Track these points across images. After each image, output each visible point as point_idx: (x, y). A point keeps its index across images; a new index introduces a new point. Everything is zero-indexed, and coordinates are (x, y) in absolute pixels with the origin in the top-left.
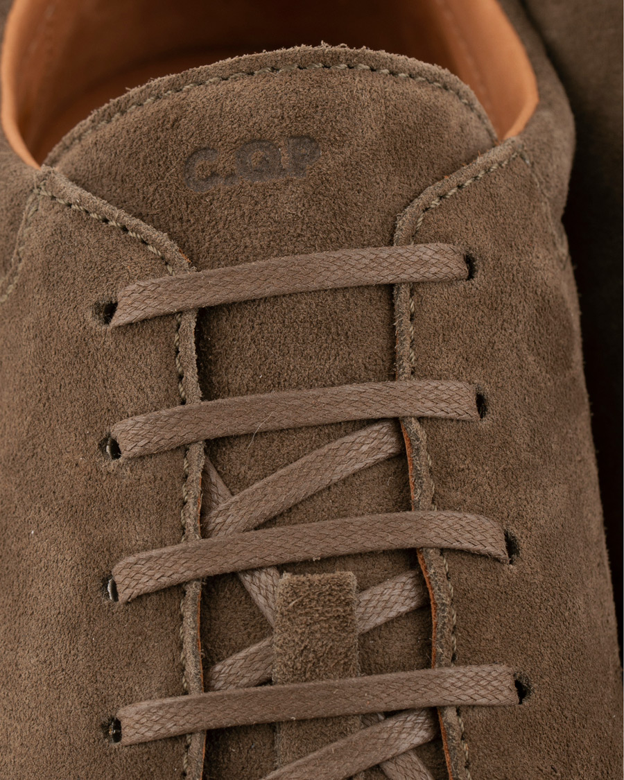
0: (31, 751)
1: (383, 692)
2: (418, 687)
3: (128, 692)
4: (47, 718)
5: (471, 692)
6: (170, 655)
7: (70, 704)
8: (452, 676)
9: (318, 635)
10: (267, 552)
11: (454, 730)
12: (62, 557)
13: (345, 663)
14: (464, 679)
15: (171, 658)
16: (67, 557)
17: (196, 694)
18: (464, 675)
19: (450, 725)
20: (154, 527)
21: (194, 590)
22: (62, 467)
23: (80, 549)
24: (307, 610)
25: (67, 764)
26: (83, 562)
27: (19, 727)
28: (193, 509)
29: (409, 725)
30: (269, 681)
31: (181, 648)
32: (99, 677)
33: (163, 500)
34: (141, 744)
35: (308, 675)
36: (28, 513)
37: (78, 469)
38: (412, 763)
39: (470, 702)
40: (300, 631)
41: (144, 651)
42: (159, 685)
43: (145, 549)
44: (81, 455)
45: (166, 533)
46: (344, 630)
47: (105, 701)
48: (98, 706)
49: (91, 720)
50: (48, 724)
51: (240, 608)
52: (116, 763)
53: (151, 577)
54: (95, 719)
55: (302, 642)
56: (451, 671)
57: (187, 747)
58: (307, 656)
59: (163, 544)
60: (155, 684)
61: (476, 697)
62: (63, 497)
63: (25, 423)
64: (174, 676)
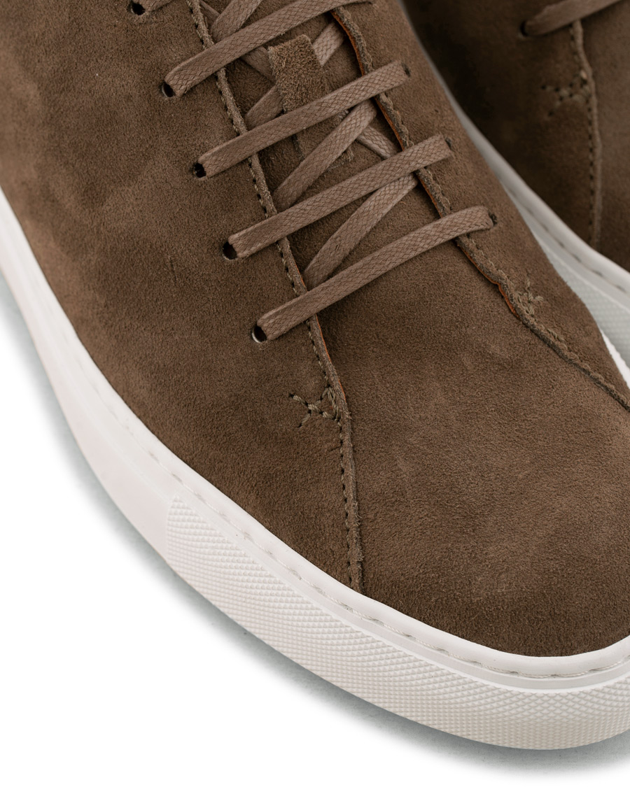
0: (145, 201)
1: (347, 96)
2: (363, 88)
3: (202, 146)
4: (150, 178)
5: (389, 81)
6: (221, 116)
7: (163, 165)
8: (377, 76)
9: (303, 76)
10: (256, 39)
11: (389, 105)
12: (126, 83)
13: (322, 88)
14: (383, 75)
15: (222, 117)
16: (130, 81)
17: (245, 133)
18: (383, 73)
19: (386, 103)
20: (184, 45)
21: (222, 75)
22: (104, 30)
23: (137, 74)
24: (292, 64)
25: (174, 200)
26: (142, 81)
27: (130, 190)
28: (203, 27)
29: (363, 111)
30: (282, 112)
31: (226, 109)
32: (178, 144)
33: (183, 28)
34: (222, 172)
35: (304, 101)
36: (88, 65)
37: (117, 28)
38: (372, 132)
39: (391, 87)
40: (293, 77)
41: (204, 119)
42: (220, 135)
43: (183, 60)
44: (116, 20)
45: (192, 46)
46: (316, 69)
47: (187, 156)
48: (183, 160)
49: (181, 170)
50: (152, 181)
51: (248, 76)
52: (208, 188)
53: (195, 75)
54: (184, 169)
55: (296, 83)
56: (376, 73)
57: (250, 165)
58: (301, 90)
59: (193, 54)
60: (218, 135)
61: (393, 83)
62: (112, 48)
63: (65, 13)
64: (228, 127)
